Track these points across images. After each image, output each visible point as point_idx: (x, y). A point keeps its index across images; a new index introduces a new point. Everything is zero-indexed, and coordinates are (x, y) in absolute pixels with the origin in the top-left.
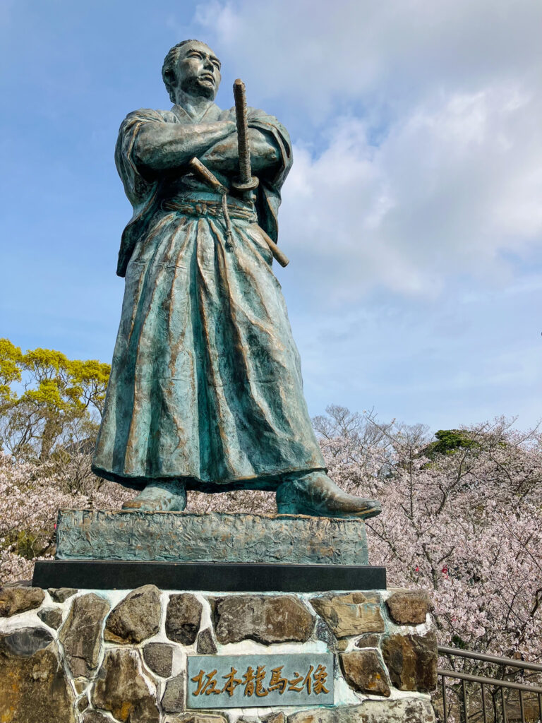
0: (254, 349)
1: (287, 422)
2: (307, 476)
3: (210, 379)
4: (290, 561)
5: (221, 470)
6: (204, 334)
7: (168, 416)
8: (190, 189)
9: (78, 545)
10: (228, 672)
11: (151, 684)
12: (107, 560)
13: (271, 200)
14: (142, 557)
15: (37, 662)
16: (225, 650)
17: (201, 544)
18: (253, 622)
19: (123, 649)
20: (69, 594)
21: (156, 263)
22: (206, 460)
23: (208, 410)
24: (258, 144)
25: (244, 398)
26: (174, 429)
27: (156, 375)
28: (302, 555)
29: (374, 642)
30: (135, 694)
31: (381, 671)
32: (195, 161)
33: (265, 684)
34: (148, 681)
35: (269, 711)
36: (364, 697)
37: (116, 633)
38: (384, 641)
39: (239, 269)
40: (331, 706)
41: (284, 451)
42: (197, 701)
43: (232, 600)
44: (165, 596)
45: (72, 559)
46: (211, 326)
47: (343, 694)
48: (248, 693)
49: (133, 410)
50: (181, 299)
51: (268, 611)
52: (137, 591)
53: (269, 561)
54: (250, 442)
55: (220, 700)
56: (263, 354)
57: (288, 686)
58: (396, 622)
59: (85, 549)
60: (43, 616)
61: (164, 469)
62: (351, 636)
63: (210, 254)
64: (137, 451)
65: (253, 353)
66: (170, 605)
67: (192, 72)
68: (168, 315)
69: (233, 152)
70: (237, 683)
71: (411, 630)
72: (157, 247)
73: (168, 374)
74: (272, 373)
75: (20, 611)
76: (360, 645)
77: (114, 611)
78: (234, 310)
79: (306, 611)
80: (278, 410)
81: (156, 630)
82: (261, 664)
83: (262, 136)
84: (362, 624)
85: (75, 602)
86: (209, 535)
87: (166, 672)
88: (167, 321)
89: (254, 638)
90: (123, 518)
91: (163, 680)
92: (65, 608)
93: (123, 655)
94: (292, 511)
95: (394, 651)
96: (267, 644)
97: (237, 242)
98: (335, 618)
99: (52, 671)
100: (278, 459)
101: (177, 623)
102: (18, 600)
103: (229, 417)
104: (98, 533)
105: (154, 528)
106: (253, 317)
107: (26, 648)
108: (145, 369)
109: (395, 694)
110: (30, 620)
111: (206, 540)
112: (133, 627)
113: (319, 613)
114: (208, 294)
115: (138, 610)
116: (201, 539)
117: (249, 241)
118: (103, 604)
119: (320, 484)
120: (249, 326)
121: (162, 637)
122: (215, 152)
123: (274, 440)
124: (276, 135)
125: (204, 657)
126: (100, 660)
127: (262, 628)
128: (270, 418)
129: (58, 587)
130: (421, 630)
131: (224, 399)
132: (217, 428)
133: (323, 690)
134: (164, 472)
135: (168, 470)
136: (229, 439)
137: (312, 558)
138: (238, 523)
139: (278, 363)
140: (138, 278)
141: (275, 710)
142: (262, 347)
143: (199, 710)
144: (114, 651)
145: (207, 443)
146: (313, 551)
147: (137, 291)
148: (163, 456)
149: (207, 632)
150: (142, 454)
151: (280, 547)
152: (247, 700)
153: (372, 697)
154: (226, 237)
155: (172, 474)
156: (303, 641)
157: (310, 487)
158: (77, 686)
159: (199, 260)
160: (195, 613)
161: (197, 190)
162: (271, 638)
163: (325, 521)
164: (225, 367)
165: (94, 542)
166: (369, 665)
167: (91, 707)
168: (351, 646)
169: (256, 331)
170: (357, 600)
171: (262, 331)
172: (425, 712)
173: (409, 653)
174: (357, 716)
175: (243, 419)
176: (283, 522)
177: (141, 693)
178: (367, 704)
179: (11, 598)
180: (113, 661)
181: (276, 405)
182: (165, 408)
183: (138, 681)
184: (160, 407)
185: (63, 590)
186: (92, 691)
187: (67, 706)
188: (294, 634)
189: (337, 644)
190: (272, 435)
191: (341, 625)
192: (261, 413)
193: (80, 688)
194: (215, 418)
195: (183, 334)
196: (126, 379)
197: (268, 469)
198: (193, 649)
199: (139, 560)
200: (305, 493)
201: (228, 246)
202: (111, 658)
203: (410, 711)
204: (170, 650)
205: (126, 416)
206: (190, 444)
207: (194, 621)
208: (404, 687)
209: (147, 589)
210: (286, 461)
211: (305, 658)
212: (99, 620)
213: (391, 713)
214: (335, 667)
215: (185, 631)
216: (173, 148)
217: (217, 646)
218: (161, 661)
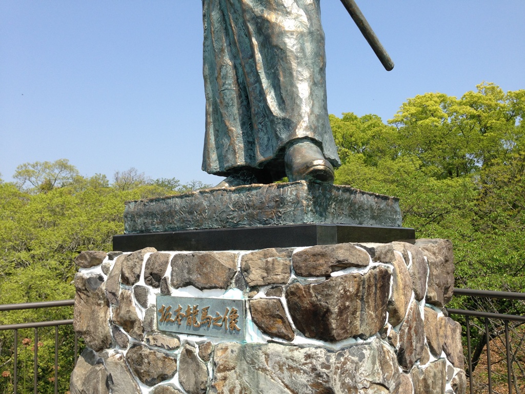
0: (262, 41)
1: (284, 102)
7: (223, 121)
10: (177, 308)
11: (139, 312)
15: (98, 294)
16: (175, 292)
17: (188, 216)
18: (188, 273)
19: (128, 288)
20: (117, 255)
26: (226, 131)
29: (280, 291)
30: (130, 317)
33: (199, 319)
34: (137, 309)
35: (201, 339)
36: (269, 338)
38: (287, 292)
40: (242, 342)
42: (162, 326)
44: (147, 255)
47: (252, 332)
48: (189, 323)
51: (197, 264)
55: (174, 328)
56: (267, 42)
57: (212, 322)
58: (299, 274)
60: (103, 268)
62: (261, 286)
65: (262, 45)
70: (182, 316)
73: (217, 88)
75: (94, 265)
76: (268, 294)
78: (245, 11)
80: (279, 93)
81: (139, 277)
82: (195, 304)
85: (117, 260)
87: (145, 305)
88: (213, 43)
89: (193, 285)
91: (144, 310)
92: (113, 263)
93: (126, 292)
95: (296, 300)
96: (202, 289)
98: (248, 271)
101: (147, 272)
105: (164, 208)
106: (260, 11)
107: (95, 286)
110: (97, 270)
115: (130, 264)
120: (256, 20)
121: (142, 282)
123: (274, 121)
125: (164, 297)
126: (119, 295)
127: (194, 277)
129: (113, 251)
132: (252, 122)
133: (236, 328)
137: (260, 221)
139: (277, 46)
141: (204, 338)
142: (265, 36)
143: (164, 332)
144: (124, 290)
146: (261, 215)
149: (165, 279)
152: (189, 329)
153: (276, 339)
156: (225, 289)
157: (288, 158)
162: (203, 285)
166: (275, 312)
167: (113, 322)
168: (261, 294)
169: (260, 22)
171: (264, 20)
173: (306, 304)
174: (260, 353)
177: (133, 317)
178: (270, 344)
180: (123, 296)
181: (278, 88)
182: (221, 116)
183: (131, 309)
186: (113, 313)
188: (215, 283)
189: (249, 292)
191: (252, 276)
198: (158, 291)
202: (122, 293)
204: (146, 291)
206: (239, 140)
209: (145, 250)
210: (280, 138)
211: (223, 302)
214: (246, 310)
215: (155, 278)
217: (172, 289)
218: (141, 297)
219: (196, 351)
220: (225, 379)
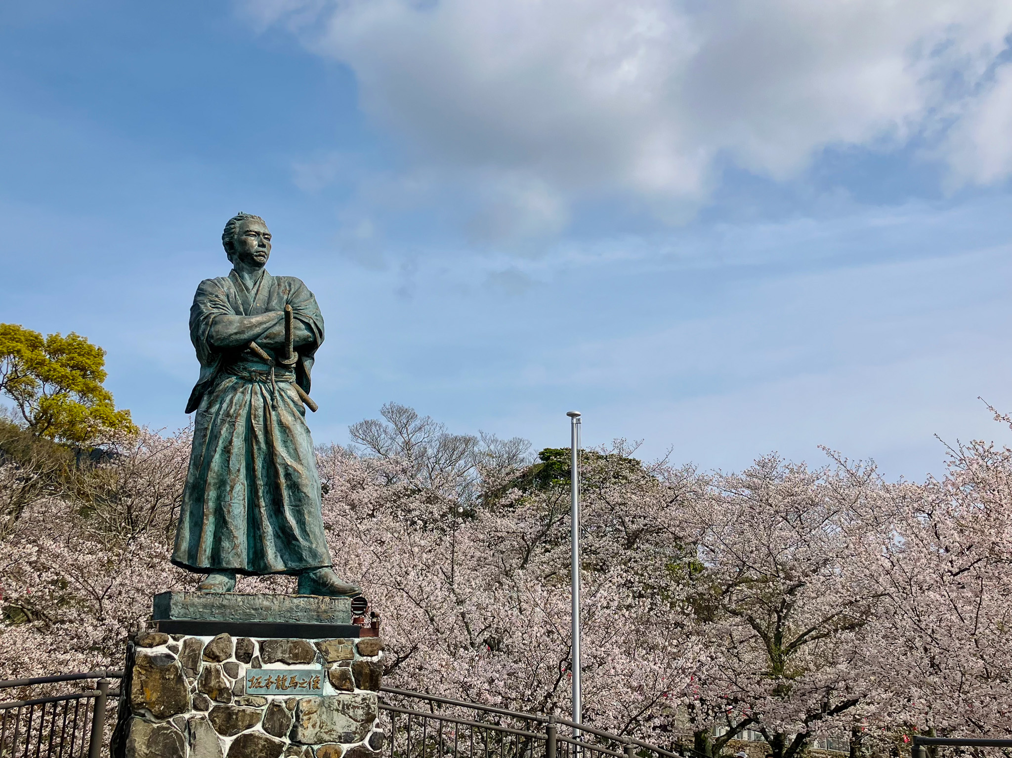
0: (289, 483)
1: (308, 535)
2: (318, 570)
3: (256, 502)
4: (304, 621)
5: (262, 565)
6: (254, 470)
7: (228, 528)
8: (247, 360)
9: (182, 611)
10: (267, 677)
11: (227, 682)
12: (198, 620)
13: (307, 363)
14: (218, 619)
15: (168, 670)
16: (265, 667)
17: (253, 612)
18: (282, 653)
19: (213, 665)
20: (182, 637)
21: (220, 417)
22: (251, 556)
23: (254, 523)
24: (300, 332)
25: (280, 517)
26: (231, 537)
27: (219, 499)
28: (312, 618)
29: (348, 665)
30: (219, 686)
31: (350, 679)
32: (253, 345)
33: (287, 684)
34: (226, 680)
35: (288, 697)
36: (339, 692)
37: (209, 657)
38: (353, 664)
39: (280, 423)
40: (321, 696)
41: (305, 554)
42: (250, 691)
43: (270, 641)
44: (234, 639)
45: (178, 619)
46: (259, 464)
47: (328, 690)
48: (277, 688)
49: (202, 523)
50: (238, 444)
51: (290, 647)
52: (219, 636)
53: (292, 621)
54: (282, 546)
55: (263, 691)
56: (295, 487)
57: (299, 685)
58: (362, 655)
59: (186, 614)
60: (169, 648)
61: (224, 563)
62: (335, 661)
63: (260, 412)
64: (205, 551)
65: (288, 485)
66: (238, 643)
67: (249, 249)
68: (229, 457)
69: (281, 338)
70: (272, 683)
71: (369, 659)
72: (221, 404)
73: (228, 499)
74: (300, 501)
75: (157, 645)
76: (339, 666)
77: (207, 646)
78: (276, 455)
79: (311, 648)
80: (303, 526)
81: (230, 656)
82: (285, 674)
83: (303, 326)
84: (342, 655)
85: (185, 641)
86: (257, 607)
87: (235, 676)
88: (228, 461)
89: (282, 661)
90: (207, 596)
91: (234, 680)
92: (180, 644)
93: (213, 668)
94: (308, 592)
95: (358, 669)
96: (289, 664)
97: (281, 403)
98: (327, 652)
99: (176, 675)
100: (301, 559)
101: (242, 652)
102: (157, 639)
103: (269, 529)
104: (193, 605)
105: (225, 602)
106: (289, 461)
107: (161, 663)
108: (212, 494)
109: (357, 691)
110: (162, 650)
111: (255, 609)
112: (218, 654)
113: (318, 649)
114: (258, 442)
115: (221, 645)
116: (253, 609)
117: (288, 400)
118: (201, 643)
119: (326, 576)
120: (286, 467)
121: (233, 659)
122: (266, 338)
123: (299, 547)
124: (313, 326)
125: (255, 670)
126: (201, 670)
127: (287, 656)
128: (297, 532)
129: (175, 634)
130: (375, 659)
131: (265, 516)
132: (260, 536)
133: (317, 688)
134: (224, 565)
135: (227, 564)
136: (268, 544)
137: (317, 621)
138: (275, 599)
139: (305, 493)
140: (206, 426)
141: (291, 696)
142: (294, 482)
143: (252, 695)
144: (208, 666)
145: (252, 545)
146: (318, 616)
147: (205, 436)
148: (223, 555)
149: (257, 657)
150: (208, 552)
151: (299, 614)
152: (277, 691)
153: (343, 692)
154: (272, 400)
155: (230, 567)
156: (308, 663)
157: (320, 578)
158: (189, 682)
159: (252, 417)
160: (251, 647)
161: (252, 361)
162: (291, 661)
163: (327, 599)
164: (267, 493)
165: (191, 610)
166: (344, 676)
167: (197, 691)
168: (335, 666)
169: (291, 470)
170: (340, 643)
171: (295, 470)
172: (372, 700)
173: (367, 671)
174: (335, 701)
175: (278, 531)
176: (302, 599)
177: (223, 686)
178: (340, 696)
179: (154, 638)
180: (208, 671)
181: (301, 523)
182: (225, 522)
183: (221, 680)
184: (222, 522)
185: (178, 635)
186: (198, 684)
187: (185, 691)
188: (304, 659)
189: (327, 665)
190: (298, 543)
191: (330, 656)
192: (291, 528)
193: (191, 683)
194: (259, 529)
195: (239, 470)
196: (196, 499)
197: (293, 565)
198: (249, 666)
199: (217, 620)
200: (317, 581)
201: (274, 407)
202: (207, 669)
203: (364, 699)
204: (238, 666)
205: (197, 526)
206: (241, 547)
207: (250, 652)
208: (362, 688)
209: (225, 635)
210: (305, 561)
211: (309, 672)
212: (200, 650)
213: (353, 700)
214: (325, 677)
215: (245, 656)
216: (238, 337)
217: (262, 664)
218: (231, 671)
219: (284, 705)
220: (310, 719)
